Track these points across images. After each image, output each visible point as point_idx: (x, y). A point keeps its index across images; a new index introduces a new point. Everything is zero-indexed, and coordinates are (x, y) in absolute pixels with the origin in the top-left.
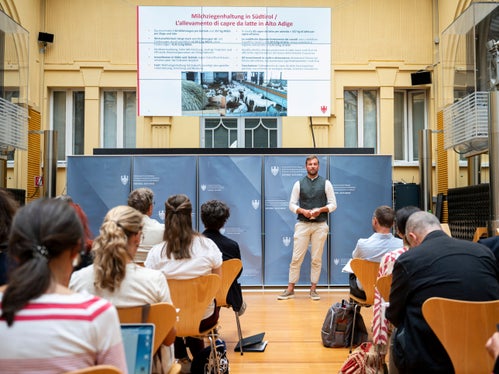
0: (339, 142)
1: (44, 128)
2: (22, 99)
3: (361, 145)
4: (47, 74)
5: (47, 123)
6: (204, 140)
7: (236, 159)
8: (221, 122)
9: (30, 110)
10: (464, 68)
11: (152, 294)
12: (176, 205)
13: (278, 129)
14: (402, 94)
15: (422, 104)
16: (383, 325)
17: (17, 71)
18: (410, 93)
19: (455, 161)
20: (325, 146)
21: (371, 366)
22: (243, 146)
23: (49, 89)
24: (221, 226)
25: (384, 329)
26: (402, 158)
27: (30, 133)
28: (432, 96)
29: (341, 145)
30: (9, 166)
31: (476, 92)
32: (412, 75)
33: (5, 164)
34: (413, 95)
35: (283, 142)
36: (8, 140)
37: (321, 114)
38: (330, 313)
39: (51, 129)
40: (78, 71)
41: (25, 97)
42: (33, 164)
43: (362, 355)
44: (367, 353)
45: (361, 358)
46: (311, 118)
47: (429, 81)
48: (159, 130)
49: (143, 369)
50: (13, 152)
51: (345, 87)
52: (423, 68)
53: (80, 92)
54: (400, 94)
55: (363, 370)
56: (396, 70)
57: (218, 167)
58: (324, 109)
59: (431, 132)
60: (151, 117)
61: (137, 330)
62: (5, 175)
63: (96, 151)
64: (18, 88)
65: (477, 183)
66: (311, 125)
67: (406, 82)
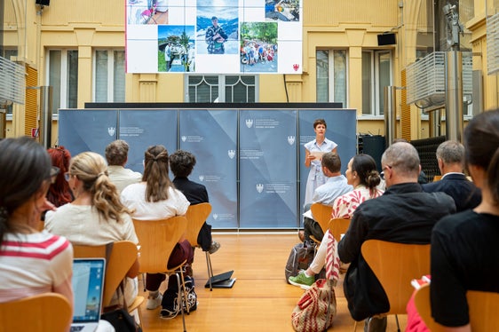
0: (312, 98)
1: (40, 84)
2: (20, 58)
3: (331, 100)
4: (44, 34)
5: (44, 80)
6: (187, 95)
7: (213, 112)
8: (203, 79)
9: (27, 66)
10: (425, 30)
11: (119, 233)
12: (156, 154)
13: (256, 85)
14: (369, 53)
15: (388, 63)
16: (336, 262)
17: (16, 31)
18: (377, 53)
19: (417, 115)
20: (299, 101)
21: (324, 300)
22: (224, 101)
23: (46, 48)
24: (189, 172)
25: (336, 266)
26: (369, 113)
27: (27, 89)
28: (397, 55)
29: (314, 100)
30: (8, 119)
31: (434, 52)
32: (379, 36)
33: (5, 117)
34: (380, 54)
35: (260, 98)
36: (7, 95)
37: (293, 72)
38: (293, 252)
39: (47, 85)
40: (72, 32)
41: (23, 56)
42: (30, 117)
43: (316, 290)
44: (321, 289)
45: (315, 293)
46: (284, 75)
47: (394, 42)
48: (147, 86)
49: (94, 299)
50: (12, 106)
51: (317, 47)
52: (389, 30)
53: (74, 51)
54: (367, 53)
55: (316, 303)
56: (363, 32)
57: (197, 119)
58: (296, 67)
59: (395, 88)
60: (139, 74)
61: (89, 264)
62: (5, 127)
63: (87, 105)
64: (16, 47)
65: (437, 135)
66: (285, 82)
67: (373, 42)
